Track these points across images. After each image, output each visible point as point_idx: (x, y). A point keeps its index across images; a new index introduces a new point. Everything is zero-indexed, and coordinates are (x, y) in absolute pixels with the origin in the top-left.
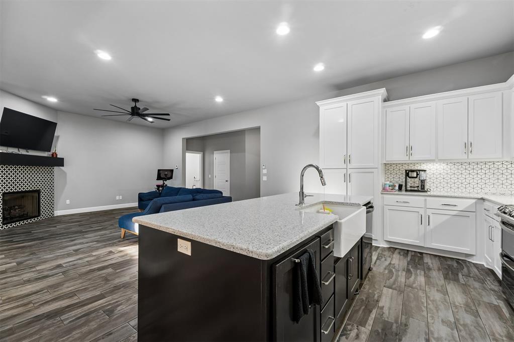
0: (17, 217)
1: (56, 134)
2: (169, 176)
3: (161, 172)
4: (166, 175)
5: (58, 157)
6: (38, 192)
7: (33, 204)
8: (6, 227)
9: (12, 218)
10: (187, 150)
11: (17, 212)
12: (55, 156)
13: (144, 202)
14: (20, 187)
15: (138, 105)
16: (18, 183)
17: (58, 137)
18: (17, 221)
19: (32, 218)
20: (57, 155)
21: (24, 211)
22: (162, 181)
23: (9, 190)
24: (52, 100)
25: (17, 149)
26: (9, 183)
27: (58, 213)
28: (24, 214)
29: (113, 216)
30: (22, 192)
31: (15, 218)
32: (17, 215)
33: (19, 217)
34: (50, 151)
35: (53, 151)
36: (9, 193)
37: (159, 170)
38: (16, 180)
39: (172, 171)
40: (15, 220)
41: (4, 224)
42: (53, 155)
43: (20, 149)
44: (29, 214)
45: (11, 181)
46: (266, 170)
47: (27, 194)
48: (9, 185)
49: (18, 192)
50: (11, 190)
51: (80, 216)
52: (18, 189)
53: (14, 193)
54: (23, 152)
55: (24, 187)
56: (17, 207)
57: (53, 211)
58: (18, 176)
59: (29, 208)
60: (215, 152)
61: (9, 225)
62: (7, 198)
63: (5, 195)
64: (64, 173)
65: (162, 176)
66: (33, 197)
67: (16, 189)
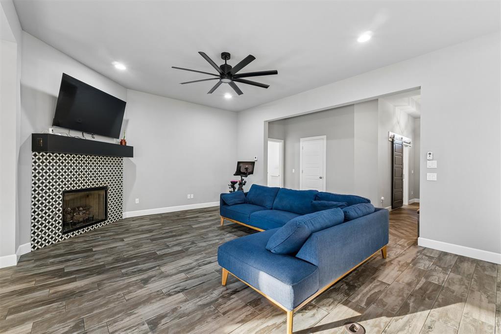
0: (81, 222)
1: (125, 117)
2: (249, 170)
3: (241, 165)
4: (246, 169)
5: (127, 145)
6: (105, 189)
7: (99, 204)
8: (67, 236)
9: (75, 224)
10: (269, 138)
11: (80, 216)
12: (123, 144)
13: (229, 208)
14: (84, 183)
15: (229, 62)
16: (81, 177)
17: (127, 121)
18: (80, 228)
19: (98, 222)
20: (125, 143)
21: (89, 214)
22: (240, 176)
23: (71, 187)
24: (120, 67)
25: (81, 133)
26: (71, 178)
27: (127, 214)
28: (89, 218)
29: (188, 223)
30: (86, 190)
31: (79, 223)
32: (81, 219)
33: (84, 221)
34: (118, 138)
35: (121, 137)
36: (71, 191)
37: (239, 163)
38: (79, 175)
39: (253, 163)
40: (78, 226)
41: (64, 233)
42: (121, 142)
43: (84, 134)
44: (95, 217)
45: (74, 175)
46: (435, 162)
47: (92, 192)
48: (71, 181)
49: (82, 190)
50: (74, 187)
51: (151, 220)
52: (82, 186)
53: (76, 191)
54: (88, 137)
55: (89, 183)
56: (81, 209)
57: (121, 213)
58: (82, 169)
59: (95, 209)
60: (301, 139)
61: (70, 234)
62: (67, 198)
63: (66, 194)
64: (134, 166)
65: (243, 170)
66: (99, 195)
67: (79, 186)
